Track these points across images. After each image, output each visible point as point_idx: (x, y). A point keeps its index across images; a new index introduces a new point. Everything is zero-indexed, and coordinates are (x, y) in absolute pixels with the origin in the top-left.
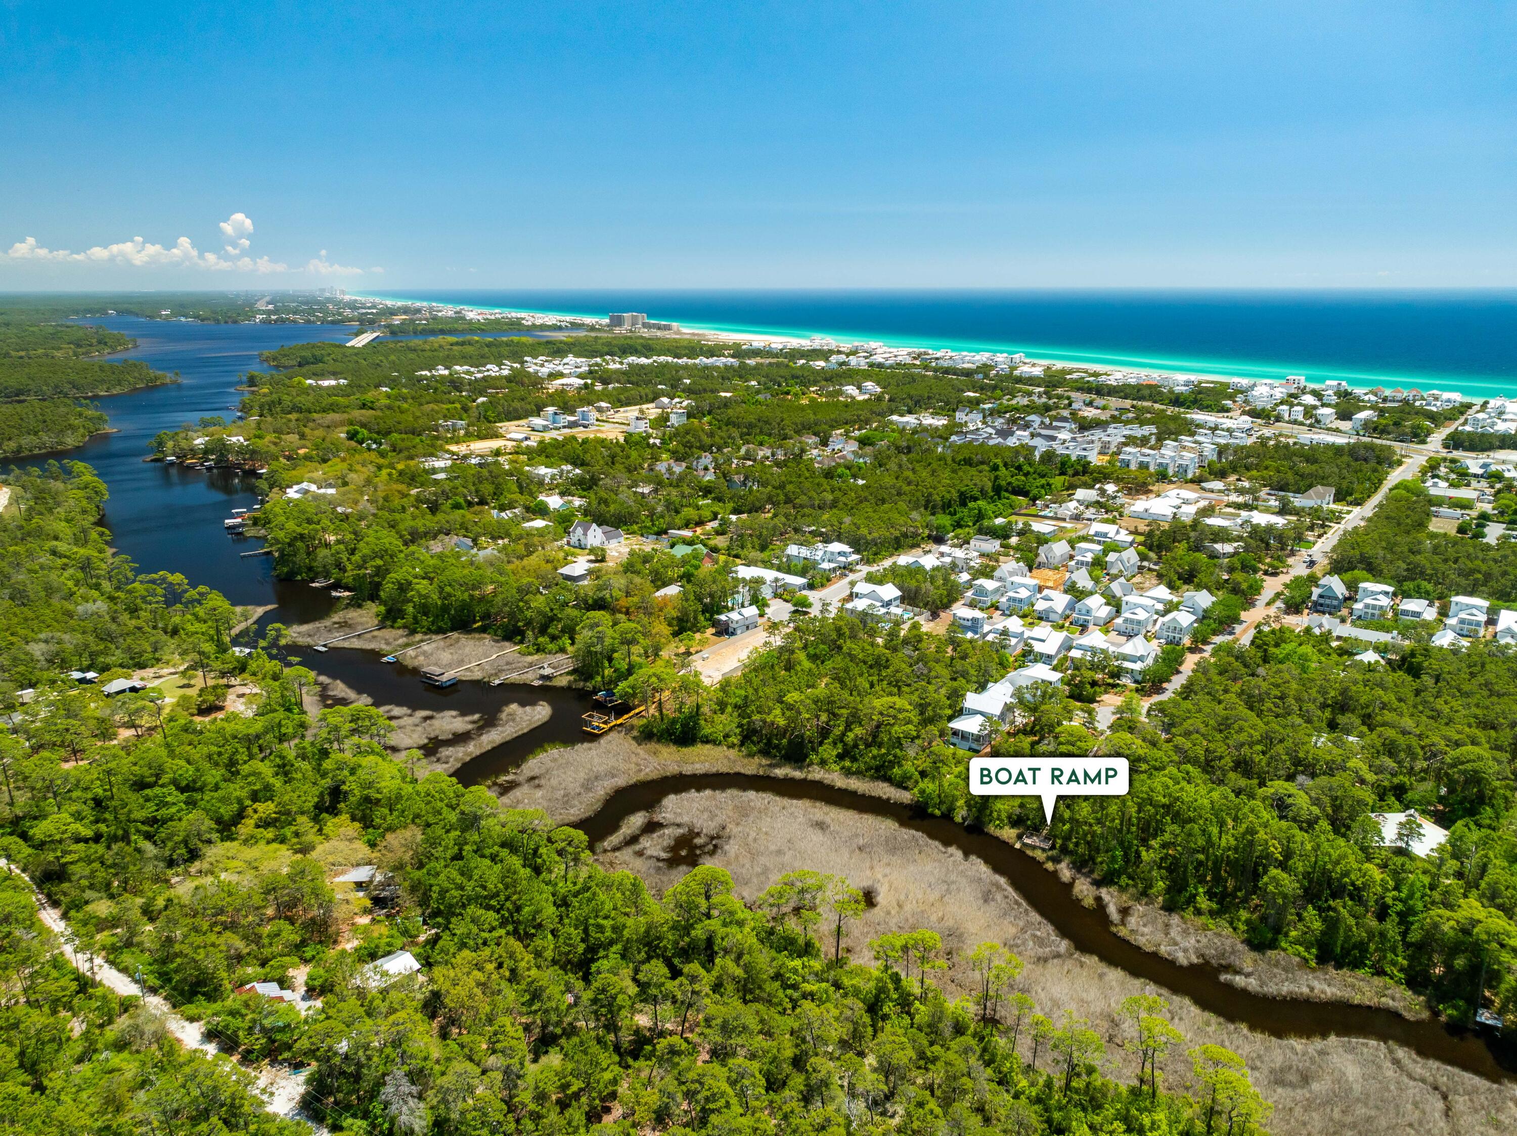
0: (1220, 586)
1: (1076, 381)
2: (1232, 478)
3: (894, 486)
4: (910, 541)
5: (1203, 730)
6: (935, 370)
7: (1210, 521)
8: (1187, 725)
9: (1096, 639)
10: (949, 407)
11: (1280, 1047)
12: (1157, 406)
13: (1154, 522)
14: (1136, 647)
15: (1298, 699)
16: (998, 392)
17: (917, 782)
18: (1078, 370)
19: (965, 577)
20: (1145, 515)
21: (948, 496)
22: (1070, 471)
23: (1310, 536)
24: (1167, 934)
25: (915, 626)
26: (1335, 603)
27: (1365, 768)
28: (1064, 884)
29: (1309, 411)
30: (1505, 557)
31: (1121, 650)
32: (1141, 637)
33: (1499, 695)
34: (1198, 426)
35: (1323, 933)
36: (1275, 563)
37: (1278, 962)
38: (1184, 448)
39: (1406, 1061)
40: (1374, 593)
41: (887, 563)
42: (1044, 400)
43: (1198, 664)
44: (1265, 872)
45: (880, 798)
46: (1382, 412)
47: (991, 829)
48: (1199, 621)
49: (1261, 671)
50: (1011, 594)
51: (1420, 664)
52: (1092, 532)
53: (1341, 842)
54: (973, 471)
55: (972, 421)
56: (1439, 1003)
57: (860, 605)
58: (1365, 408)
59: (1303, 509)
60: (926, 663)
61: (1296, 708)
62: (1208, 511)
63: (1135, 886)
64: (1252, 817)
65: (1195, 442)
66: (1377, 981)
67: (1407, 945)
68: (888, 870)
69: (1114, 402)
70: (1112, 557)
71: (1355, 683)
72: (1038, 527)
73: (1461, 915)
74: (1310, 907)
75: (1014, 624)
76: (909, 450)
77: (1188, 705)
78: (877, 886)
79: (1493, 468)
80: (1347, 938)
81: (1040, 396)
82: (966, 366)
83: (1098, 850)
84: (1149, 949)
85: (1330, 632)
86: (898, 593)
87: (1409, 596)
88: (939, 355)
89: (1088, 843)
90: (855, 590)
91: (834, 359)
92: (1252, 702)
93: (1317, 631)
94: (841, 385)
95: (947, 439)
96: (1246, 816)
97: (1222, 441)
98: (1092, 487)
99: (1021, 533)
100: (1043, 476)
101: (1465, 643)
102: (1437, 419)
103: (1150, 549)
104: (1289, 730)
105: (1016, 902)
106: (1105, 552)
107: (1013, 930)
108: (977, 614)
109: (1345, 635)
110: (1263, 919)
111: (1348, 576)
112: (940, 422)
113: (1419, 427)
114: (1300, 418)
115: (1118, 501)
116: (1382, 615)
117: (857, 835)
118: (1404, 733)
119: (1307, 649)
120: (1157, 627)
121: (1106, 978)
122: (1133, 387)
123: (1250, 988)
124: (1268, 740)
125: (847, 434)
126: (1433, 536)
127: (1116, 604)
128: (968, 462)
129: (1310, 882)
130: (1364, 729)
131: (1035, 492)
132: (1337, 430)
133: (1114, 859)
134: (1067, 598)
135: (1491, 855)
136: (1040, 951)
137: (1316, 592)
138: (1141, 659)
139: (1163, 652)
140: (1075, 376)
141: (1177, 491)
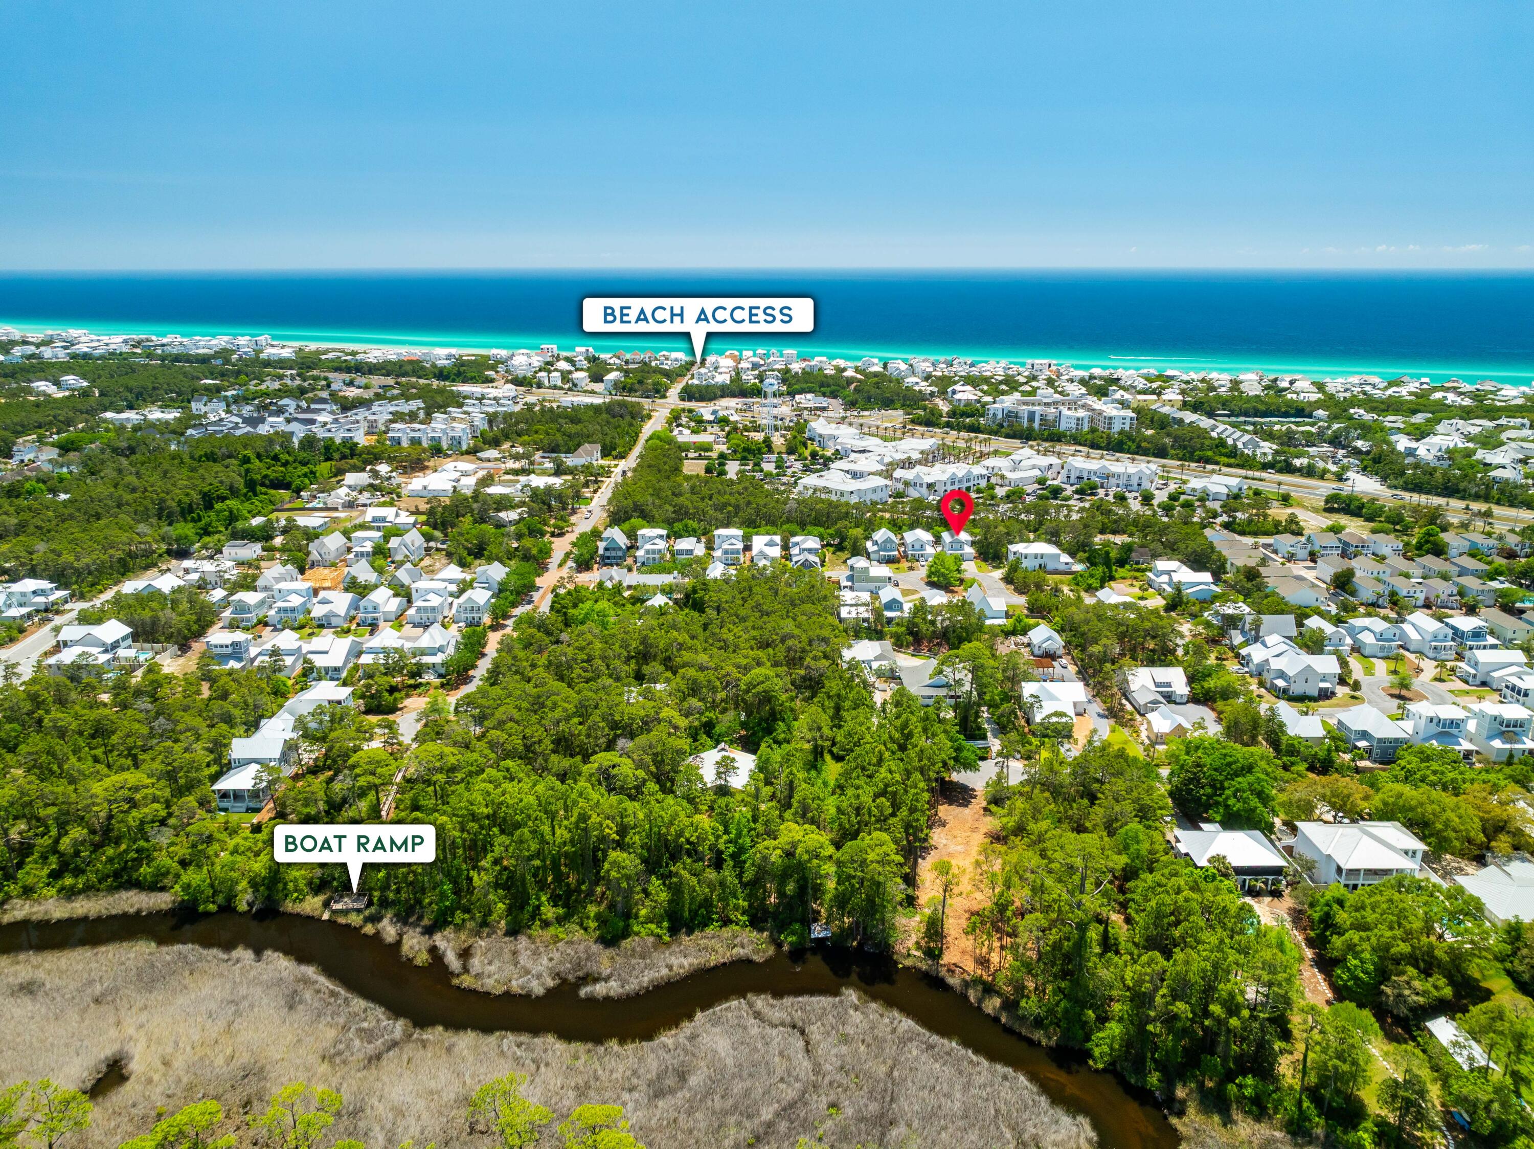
0: (511, 555)
1: (332, 360)
2: (506, 446)
3: (111, 496)
4: (143, 562)
5: (517, 716)
6: (163, 358)
7: (492, 490)
8: (499, 714)
9: (387, 637)
10: (183, 399)
11: (653, 1051)
12: (421, 381)
13: (433, 498)
14: (434, 637)
15: (604, 658)
16: (243, 376)
17: (177, 876)
18: (334, 350)
19: (218, 594)
20: (425, 493)
21: (186, 500)
22: (336, 456)
23: (586, 492)
24: (516, 964)
25: (152, 669)
26: (620, 553)
27: (676, 714)
28: (390, 945)
29: (565, 376)
30: (746, 489)
31: (417, 645)
32: (437, 626)
33: (768, 614)
34: (465, 398)
35: (670, 902)
36: (560, 523)
37: (633, 950)
38: (454, 419)
39: (767, 1011)
40: (651, 539)
41: (109, 595)
42: (298, 382)
43: (501, 642)
44: (605, 856)
45: (125, 915)
46: (627, 372)
47: (289, 906)
48: (496, 595)
49: (564, 636)
50: (280, 604)
51: (701, 598)
52: (368, 518)
53: (670, 800)
54: (217, 467)
55: (215, 411)
56: (780, 933)
57: (68, 656)
58: (612, 370)
59: (576, 467)
60: (169, 718)
61: (604, 668)
62: (487, 481)
63: (473, 918)
64: (582, 803)
65: (465, 413)
66: (726, 932)
67: (744, 885)
68: (144, 1017)
69: (377, 381)
70: (394, 542)
71: (652, 629)
72: (303, 520)
73: (783, 840)
74: (653, 878)
75: (287, 640)
76: (132, 450)
77: (496, 691)
78: (130, 1048)
79: (721, 414)
80: (693, 899)
81: (293, 378)
82: (201, 351)
83: (423, 891)
84: (500, 990)
85: (620, 583)
86: (128, 630)
87: (681, 536)
88: (165, 341)
89: (411, 883)
90: (61, 637)
91: (17, 351)
92: (561, 672)
93: (609, 585)
94: (30, 381)
95: (182, 434)
96: (575, 803)
97: (491, 410)
98: (364, 470)
99: (285, 531)
100: (304, 464)
101: (732, 571)
102: (672, 375)
103: (435, 528)
104: (601, 694)
105: (333, 994)
106: (386, 538)
107: (331, 1034)
108: (239, 636)
109: (634, 583)
110: (612, 906)
111: (627, 526)
112: (171, 415)
113: (658, 384)
114: (559, 383)
115: (394, 482)
116: (662, 558)
117: (91, 983)
118: (702, 668)
119: (603, 604)
120: (454, 610)
121: (456, 1049)
122: (395, 363)
123: (612, 993)
124: (583, 711)
125: (40, 440)
126: (688, 478)
127: (404, 592)
128: (211, 457)
129: (649, 850)
130: (669, 674)
131: (297, 482)
132: (593, 392)
133: (443, 895)
134: (349, 596)
135: (794, 770)
136: (371, 1049)
137: (601, 545)
138: (441, 649)
139: (464, 637)
140: (331, 356)
141: (453, 464)
